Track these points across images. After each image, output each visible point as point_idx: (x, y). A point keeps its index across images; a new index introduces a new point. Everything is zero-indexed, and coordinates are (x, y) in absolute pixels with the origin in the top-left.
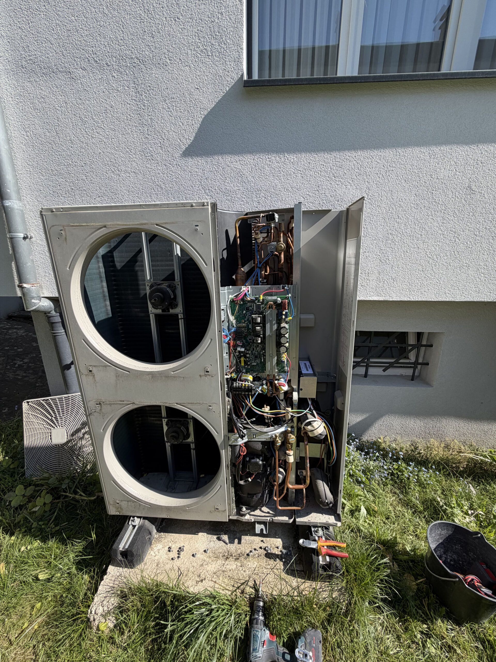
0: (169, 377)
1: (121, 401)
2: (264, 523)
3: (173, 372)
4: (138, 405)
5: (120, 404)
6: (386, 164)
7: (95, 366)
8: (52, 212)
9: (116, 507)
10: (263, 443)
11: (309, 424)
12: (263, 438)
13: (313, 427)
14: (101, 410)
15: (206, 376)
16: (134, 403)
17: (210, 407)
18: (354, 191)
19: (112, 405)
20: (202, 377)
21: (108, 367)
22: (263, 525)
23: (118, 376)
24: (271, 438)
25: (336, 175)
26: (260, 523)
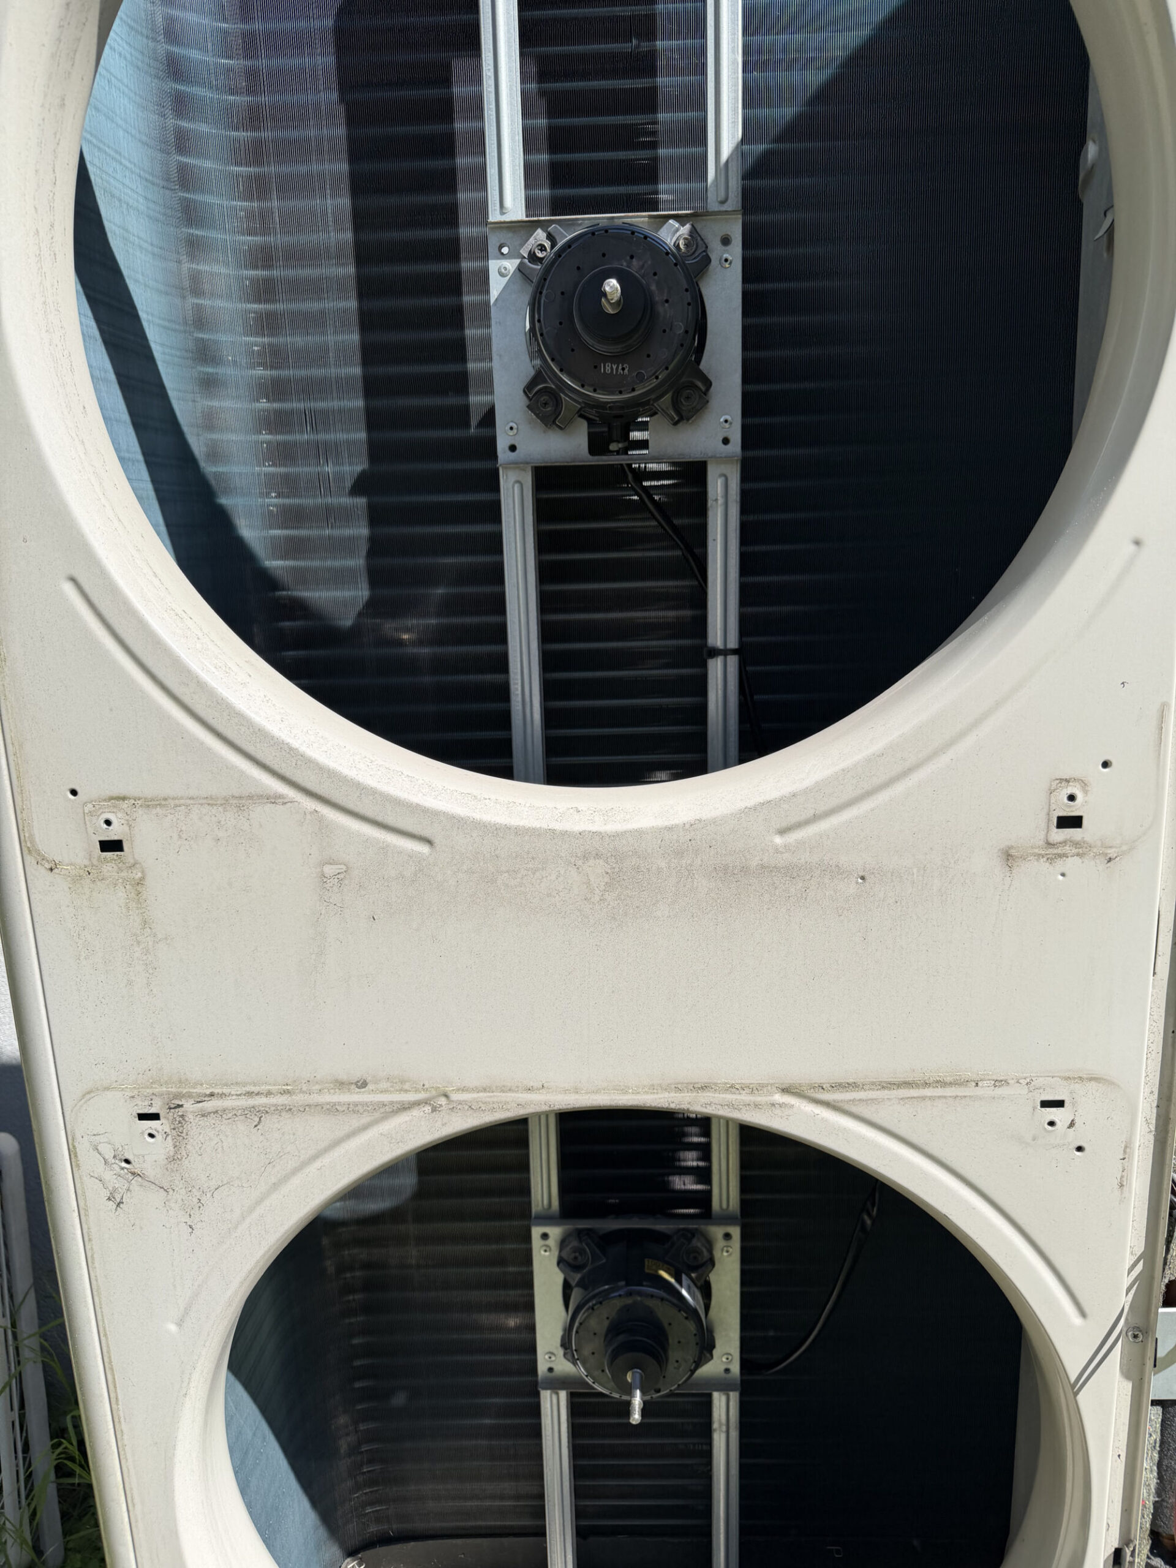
0: (745, 870)
1: (342, 1085)
3: (784, 832)
5: (332, 1109)
7: (150, 804)
14: (173, 1159)
15: (1052, 853)
16: (445, 1098)
17: (1054, 1113)
19: (271, 1122)
20: (1023, 868)
23: (331, 879)
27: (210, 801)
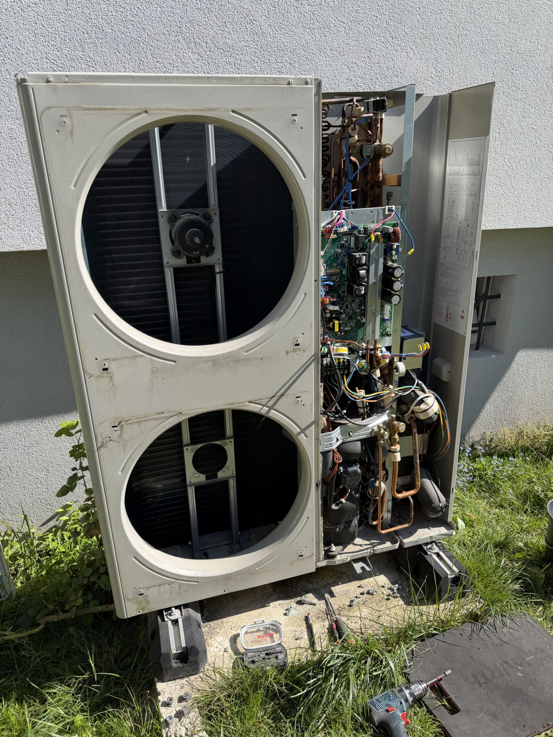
0: (239, 360)
1: (158, 414)
2: (362, 559)
3: (246, 352)
4: (186, 414)
5: (156, 419)
6: (458, 24)
7: (114, 360)
8: (48, 81)
9: (137, 602)
10: (363, 441)
11: (422, 401)
12: (363, 434)
13: (427, 404)
14: (120, 435)
15: (294, 351)
16: (180, 413)
17: (298, 399)
18: (417, 62)
19: (142, 424)
20: (290, 354)
21: (139, 359)
22: (361, 563)
23: (154, 371)
24: (371, 433)
25: (393, 34)
26: (356, 561)
27: (127, 358)
